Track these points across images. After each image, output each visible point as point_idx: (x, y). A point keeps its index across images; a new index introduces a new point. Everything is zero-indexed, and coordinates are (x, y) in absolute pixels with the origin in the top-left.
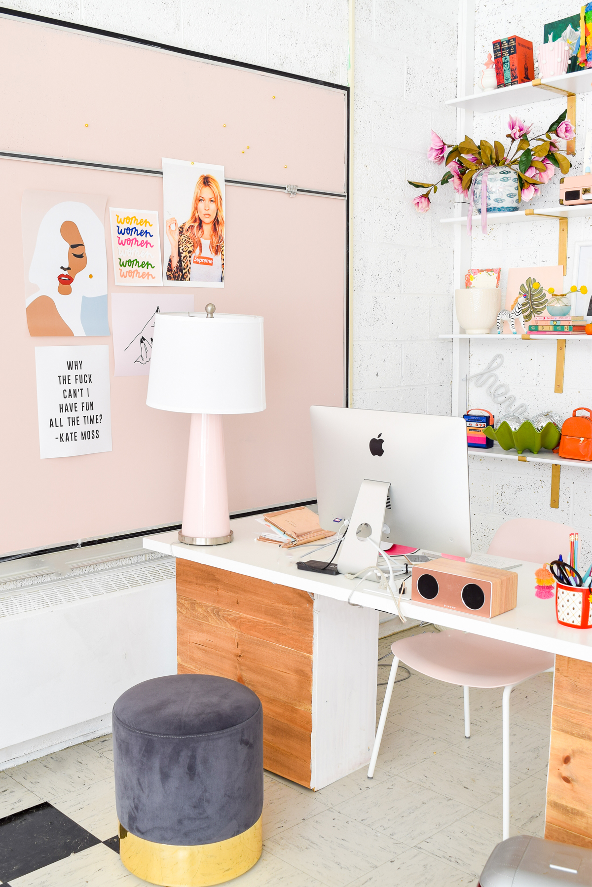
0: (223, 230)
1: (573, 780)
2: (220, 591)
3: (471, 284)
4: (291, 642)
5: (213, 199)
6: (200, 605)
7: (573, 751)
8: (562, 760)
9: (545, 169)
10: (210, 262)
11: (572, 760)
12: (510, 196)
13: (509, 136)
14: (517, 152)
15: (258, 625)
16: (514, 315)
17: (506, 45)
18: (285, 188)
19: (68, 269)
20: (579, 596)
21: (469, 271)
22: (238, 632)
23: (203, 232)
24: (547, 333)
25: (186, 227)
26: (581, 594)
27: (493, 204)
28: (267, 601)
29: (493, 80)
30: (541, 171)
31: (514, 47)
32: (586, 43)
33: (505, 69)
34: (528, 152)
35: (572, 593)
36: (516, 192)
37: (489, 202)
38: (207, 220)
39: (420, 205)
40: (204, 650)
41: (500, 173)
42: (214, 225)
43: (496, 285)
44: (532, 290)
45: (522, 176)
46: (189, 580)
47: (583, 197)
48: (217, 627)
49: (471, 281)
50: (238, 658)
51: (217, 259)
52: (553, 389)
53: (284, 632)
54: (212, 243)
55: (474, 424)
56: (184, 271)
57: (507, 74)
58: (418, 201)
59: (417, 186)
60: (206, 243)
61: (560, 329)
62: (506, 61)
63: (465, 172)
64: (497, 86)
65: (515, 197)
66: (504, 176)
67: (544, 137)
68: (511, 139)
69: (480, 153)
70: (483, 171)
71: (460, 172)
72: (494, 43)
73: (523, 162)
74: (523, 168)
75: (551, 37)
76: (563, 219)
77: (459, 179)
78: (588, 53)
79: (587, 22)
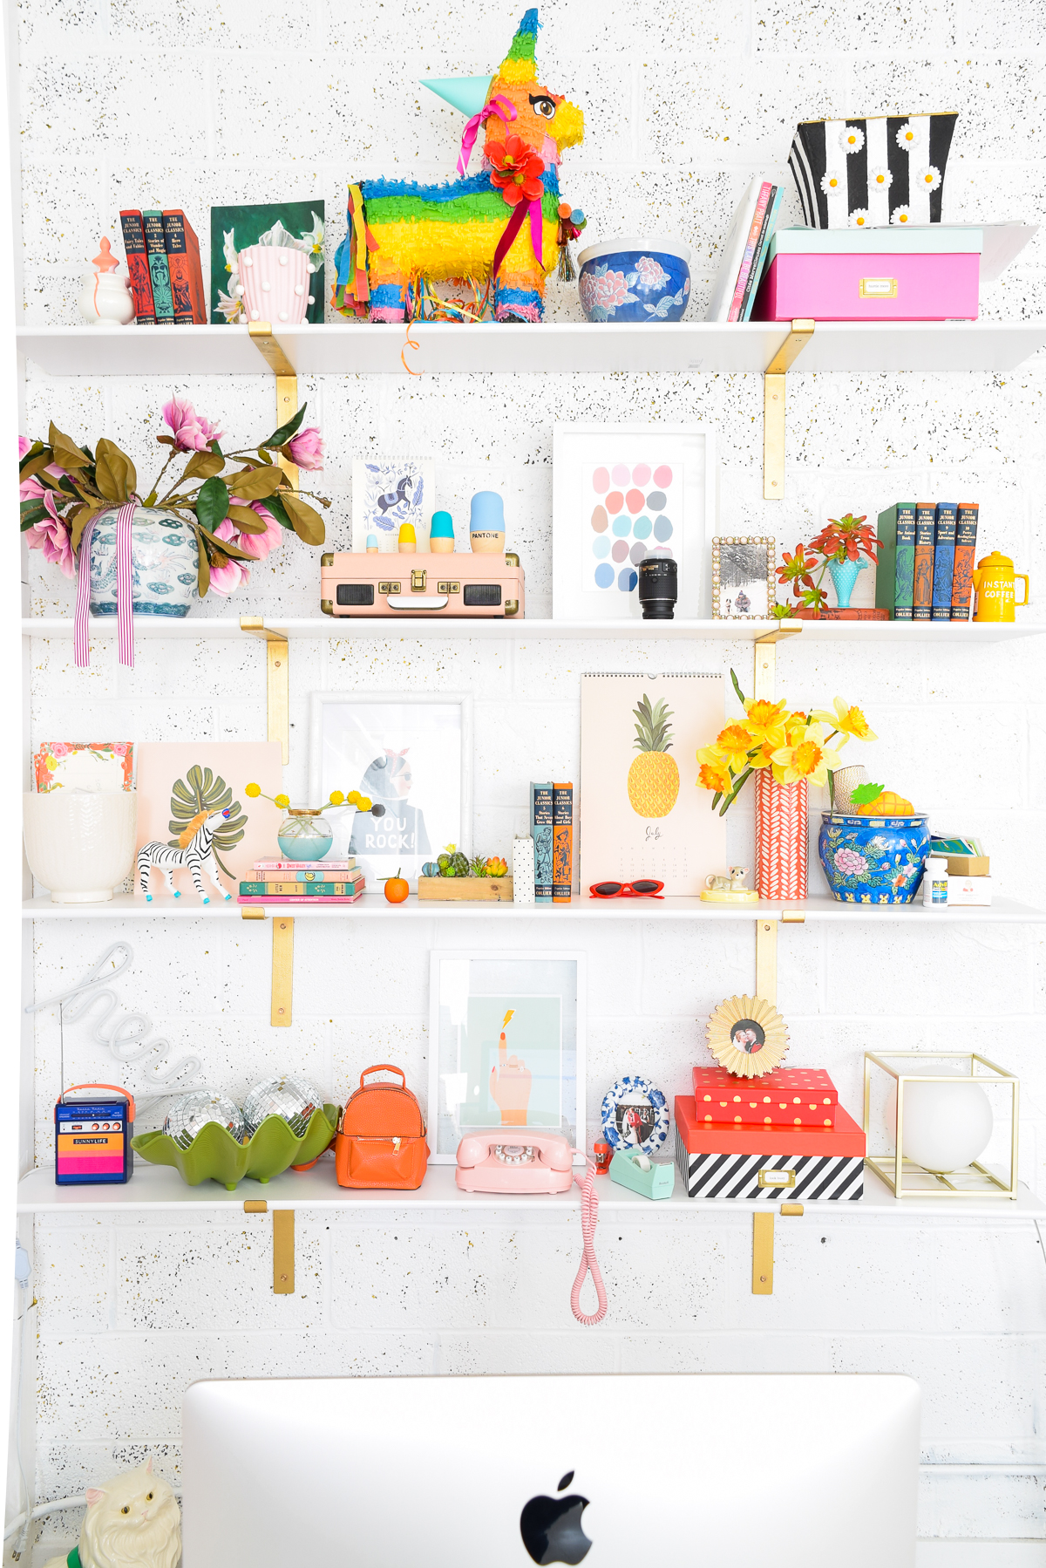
3: (51, 778)
9: (260, 526)
12: (184, 579)
13: (163, 439)
14: (183, 479)
16: (197, 857)
17: (156, 227)
21: (42, 745)
24: (292, 900)
27: (146, 596)
29: (122, 302)
30: (246, 530)
31: (180, 235)
32: (368, 266)
33: (158, 283)
34: (216, 486)
36: (194, 572)
37: (136, 589)
41: (161, 523)
43: (122, 781)
44: (205, 795)
45: (208, 535)
47: (380, 603)
49: (51, 772)
52: (268, 1019)
55: (87, 1126)
57: (164, 296)
61: (323, 891)
62: (159, 265)
63: (73, 512)
64: (135, 319)
65: (194, 585)
66: (169, 531)
67: (255, 455)
68: (170, 448)
69: (92, 470)
70: (114, 514)
71: (60, 509)
72: (126, 217)
73: (204, 503)
74: (207, 519)
75: (229, 238)
76: (276, 639)
77: (63, 524)
78: (375, 288)
79: (371, 220)
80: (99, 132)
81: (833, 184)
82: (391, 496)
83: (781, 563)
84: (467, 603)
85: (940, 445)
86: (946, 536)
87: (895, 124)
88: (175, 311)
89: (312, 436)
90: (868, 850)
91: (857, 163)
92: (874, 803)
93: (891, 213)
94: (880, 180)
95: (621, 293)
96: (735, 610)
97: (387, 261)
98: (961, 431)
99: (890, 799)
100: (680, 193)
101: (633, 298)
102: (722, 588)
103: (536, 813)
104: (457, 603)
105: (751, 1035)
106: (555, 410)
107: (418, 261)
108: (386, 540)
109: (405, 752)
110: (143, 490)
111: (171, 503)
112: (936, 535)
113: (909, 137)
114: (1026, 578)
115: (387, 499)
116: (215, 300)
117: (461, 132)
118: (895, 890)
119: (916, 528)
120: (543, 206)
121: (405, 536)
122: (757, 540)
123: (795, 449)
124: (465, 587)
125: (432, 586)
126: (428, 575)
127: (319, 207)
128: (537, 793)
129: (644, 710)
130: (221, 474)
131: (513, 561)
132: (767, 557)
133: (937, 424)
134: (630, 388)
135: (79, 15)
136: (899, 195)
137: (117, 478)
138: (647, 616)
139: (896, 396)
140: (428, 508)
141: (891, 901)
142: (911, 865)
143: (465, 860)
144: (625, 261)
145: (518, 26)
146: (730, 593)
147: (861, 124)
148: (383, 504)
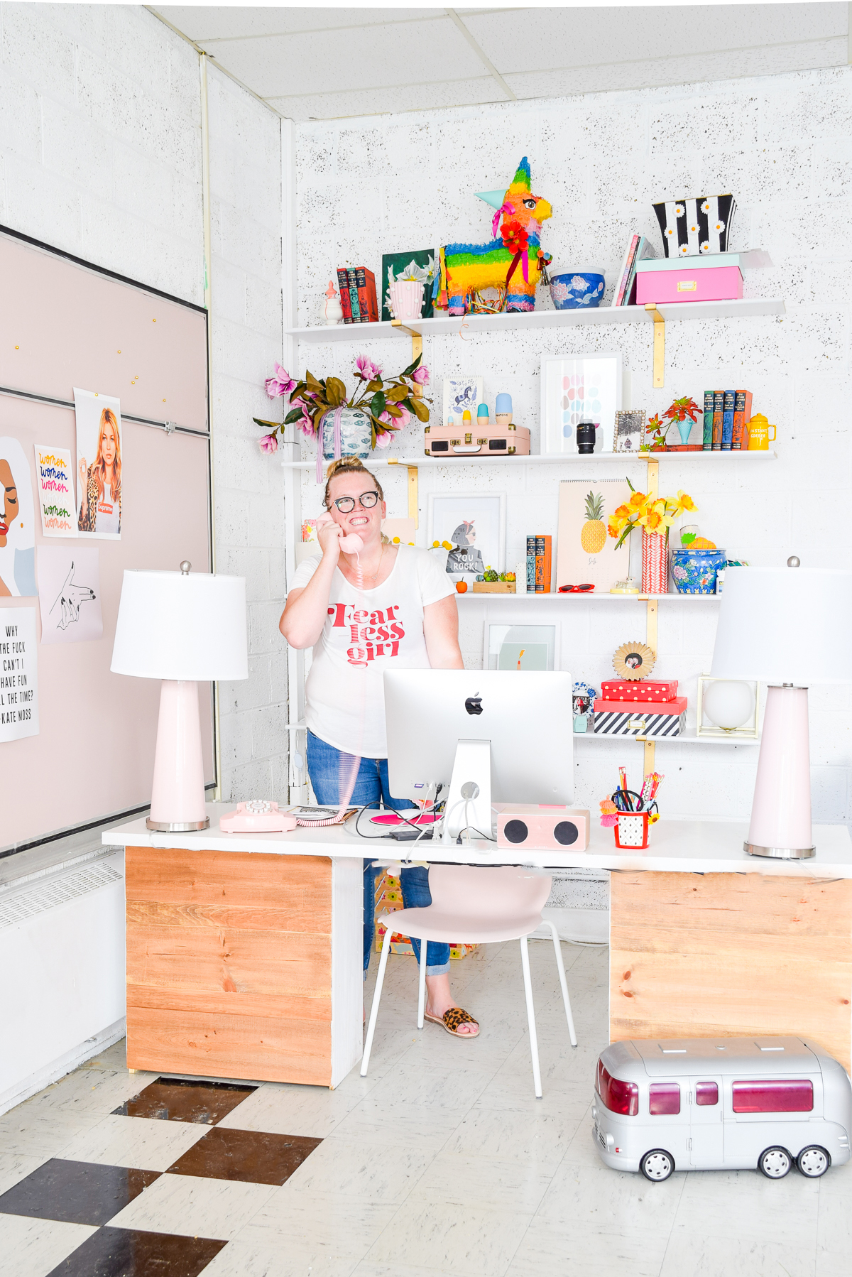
0: (123, 473)
1: (635, 993)
2: (196, 885)
3: (309, 536)
4: (302, 924)
5: (113, 437)
6: (164, 907)
7: (633, 966)
8: (622, 977)
9: (400, 414)
10: (111, 509)
11: (632, 975)
12: (365, 441)
13: (356, 375)
14: (365, 393)
15: (255, 914)
17: (353, 276)
18: (164, 426)
19: (5, 516)
20: (640, 819)
21: (305, 520)
22: (224, 928)
23: (105, 474)
25: (93, 469)
26: (642, 817)
28: (267, 885)
29: (338, 312)
30: (395, 416)
31: (363, 279)
32: (447, 288)
33: (353, 302)
34: (380, 395)
35: (634, 817)
36: (370, 437)
37: (343, 447)
38: (109, 461)
39: (269, 447)
40: (170, 959)
41: (354, 415)
42: (114, 467)
45: (376, 420)
46: (147, 878)
47: (452, 449)
48: (191, 928)
49: (309, 533)
50: (225, 958)
51: (116, 506)
53: (292, 916)
54: (112, 488)
56: (91, 521)
57: (356, 308)
58: (266, 441)
59: (261, 423)
60: (107, 487)
62: (354, 293)
63: (316, 412)
64: (343, 320)
65: (370, 444)
66: (358, 419)
67: (398, 380)
68: (359, 378)
69: (325, 391)
70: (333, 412)
71: (310, 411)
72: (339, 271)
73: (374, 404)
74: (376, 412)
75: (390, 270)
76: (413, 468)
77: (310, 419)
78: (450, 298)
79: (448, 266)
80: (331, 222)
81: (670, 232)
82: (461, 396)
83: (648, 423)
84: (491, 448)
85: (747, 355)
86: (730, 407)
87: (700, 202)
88: (361, 315)
89: (422, 370)
90: (687, 565)
91: (682, 222)
92: (692, 543)
93: (700, 245)
94: (693, 229)
95: (565, 294)
96: (624, 448)
97: (456, 285)
98: (758, 347)
99: (700, 541)
100: (612, 230)
101: (571, 296)
102: (619, 436)
103: (528, 550)
104: (486, 449)
105: (636, 660)
106: (548, 347)
107: (471, 282)
108: (458, 418)
109: (473, 522)
110: (349, 397)
111: (360, 405)
112: (724, 407)
113: (707, 207)
114: (774, 426)
115: (459, 398)
116: (384, 301)
117: (492, 218)
118: (702, 587)
119: (714, 404)
120: (529, 253)
121: (467, 416)
122: (637, 412)
123: (670, 360)
124: (490, 441)
125: (474, 441)
126: (473, 436)
127: (431, 252)
128: (528, 540)
129: (590, 499)
130: (382, 390)
131: (513, 427)
132: (641, 420)
133: (745, 344)
134: (586, 333)
135: (323, 167)
136: (704, 236)
137: (336, 395)
138: (581, 452)
139: (724, 330)
140: (479, 401)
141: (701, 592)
142: (709, 574)
143: (495, 573)
144: (566, 278)
145: (519, 166)
146: (623, 438)
147: (683, 203)
148: (457, 400)
